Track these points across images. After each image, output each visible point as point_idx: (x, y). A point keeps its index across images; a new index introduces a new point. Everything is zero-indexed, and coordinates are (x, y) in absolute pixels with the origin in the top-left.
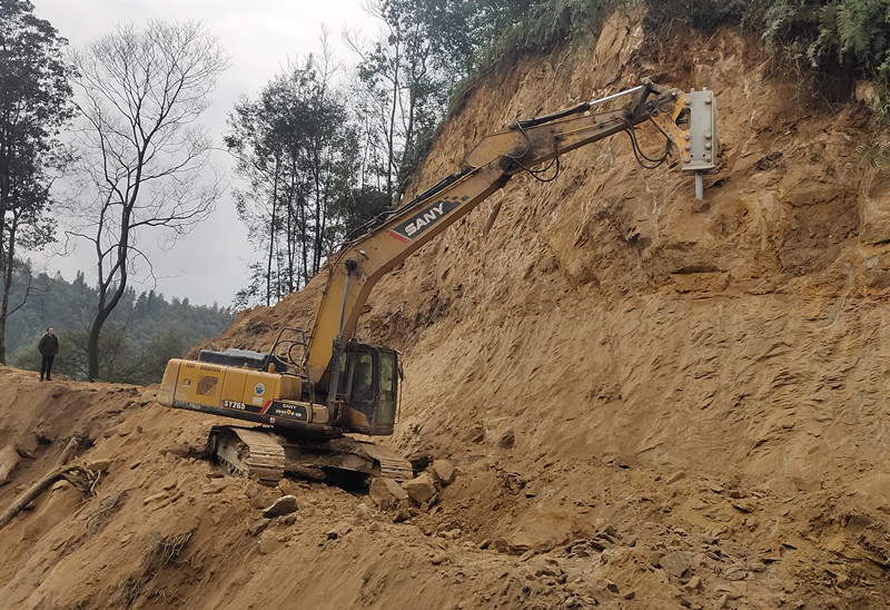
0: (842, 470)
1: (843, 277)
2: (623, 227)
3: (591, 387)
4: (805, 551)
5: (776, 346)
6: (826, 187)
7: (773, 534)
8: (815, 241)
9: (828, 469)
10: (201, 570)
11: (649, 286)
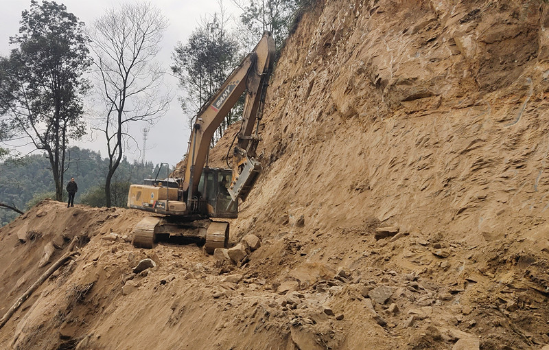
0: (522, 225)
1: (525, 88)
2: (372, 76)
3: (351, 183)
4: (483, 283)
5: (474, 142)
6: (513, 27)
7: (460, 272)
8: (504, 66)
9: (511, 225)
10: (97, 306)
11: (389, 112)
